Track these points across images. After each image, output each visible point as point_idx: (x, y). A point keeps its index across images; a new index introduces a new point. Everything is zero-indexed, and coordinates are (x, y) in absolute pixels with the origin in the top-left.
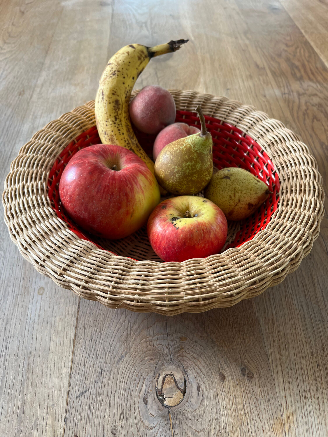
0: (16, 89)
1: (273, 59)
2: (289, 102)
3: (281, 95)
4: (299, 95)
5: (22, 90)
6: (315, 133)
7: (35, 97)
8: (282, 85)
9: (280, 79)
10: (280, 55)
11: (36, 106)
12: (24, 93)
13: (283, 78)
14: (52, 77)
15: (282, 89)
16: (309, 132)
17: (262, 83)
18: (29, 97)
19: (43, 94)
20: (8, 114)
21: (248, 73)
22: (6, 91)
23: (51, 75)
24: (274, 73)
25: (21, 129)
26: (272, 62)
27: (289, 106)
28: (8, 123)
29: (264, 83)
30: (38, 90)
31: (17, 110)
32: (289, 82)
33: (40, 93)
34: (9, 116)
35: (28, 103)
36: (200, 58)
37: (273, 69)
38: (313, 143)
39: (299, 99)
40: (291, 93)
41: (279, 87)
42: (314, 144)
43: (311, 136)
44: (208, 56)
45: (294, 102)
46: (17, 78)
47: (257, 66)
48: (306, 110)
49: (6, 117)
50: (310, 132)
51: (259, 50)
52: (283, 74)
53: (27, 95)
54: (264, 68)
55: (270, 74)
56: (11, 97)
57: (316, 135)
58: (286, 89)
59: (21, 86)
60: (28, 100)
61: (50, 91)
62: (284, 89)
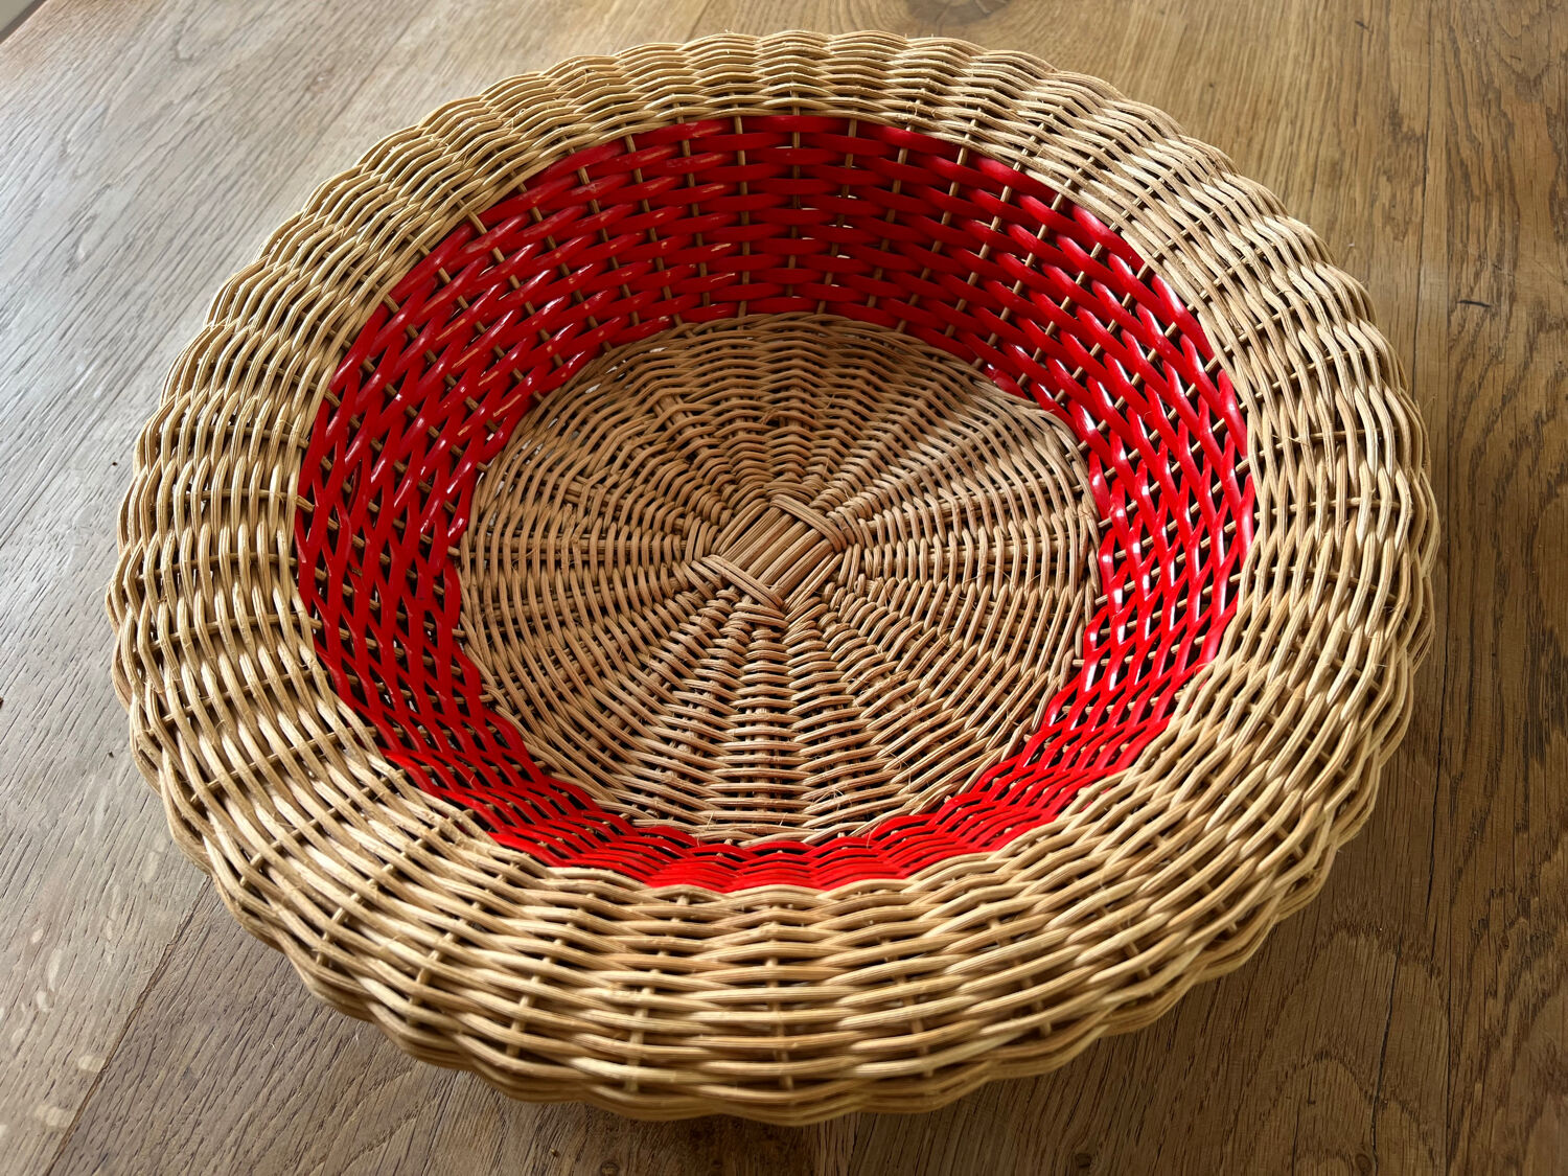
0: (307, 59)
1: (1489, 97)
2: (1469, 355)
3: (1444, 304)
4: (1541, 324)
5: (327, 64)
6: (1531, 565)
7: (360, 105)
8: (1473, 250)
9: (1477, 214)
10: (1530, 84)
11: (342, 152)
12: (327, 85)
13: (1495, 213)
14: (468, 24)
15: (1468, 272)
16: (1499, 555)
17: (1378, 222)
18: (336, 109)
19: (394, 104)
20: (222, 172)
21: (1328, 152)
22: (270, 61)
23: (467, 13)
24: (1460, 175)
25: (238, 251)
26: (1475, 115)
27: (1459, 377)
28: (204, 209)
29: (1388, 219)
30: (387, 74)
31: (264, 156)
32: (1516, 239)
33: (385, 97)
34: (227, 178)
35: (320, 133)
36: (1133, 31)
37: (1466, 152)
38: (1497, 621)
39: (1531, 347)
40: (1505, 308)
41: (1455, 258)
42: (1497, 637)
43: (1502, 580)
44: (1177, 24)
45: (1495, 358)
46: (336, 9)
47: (1395, 119)
48: (1538, 422)
49: (211, 184)
50: (1505, 557)
51: (1439, 34)
52: (1505, 189)
53: (331, 97)
54: (1424, 139)
55: (1436, 178)
56: (273, 92)
57: (1534, 578)
58: (1486, 275)
59: (330, 50)
60: (329, 118)
61: (427, 90)
62: (1477, 275)
